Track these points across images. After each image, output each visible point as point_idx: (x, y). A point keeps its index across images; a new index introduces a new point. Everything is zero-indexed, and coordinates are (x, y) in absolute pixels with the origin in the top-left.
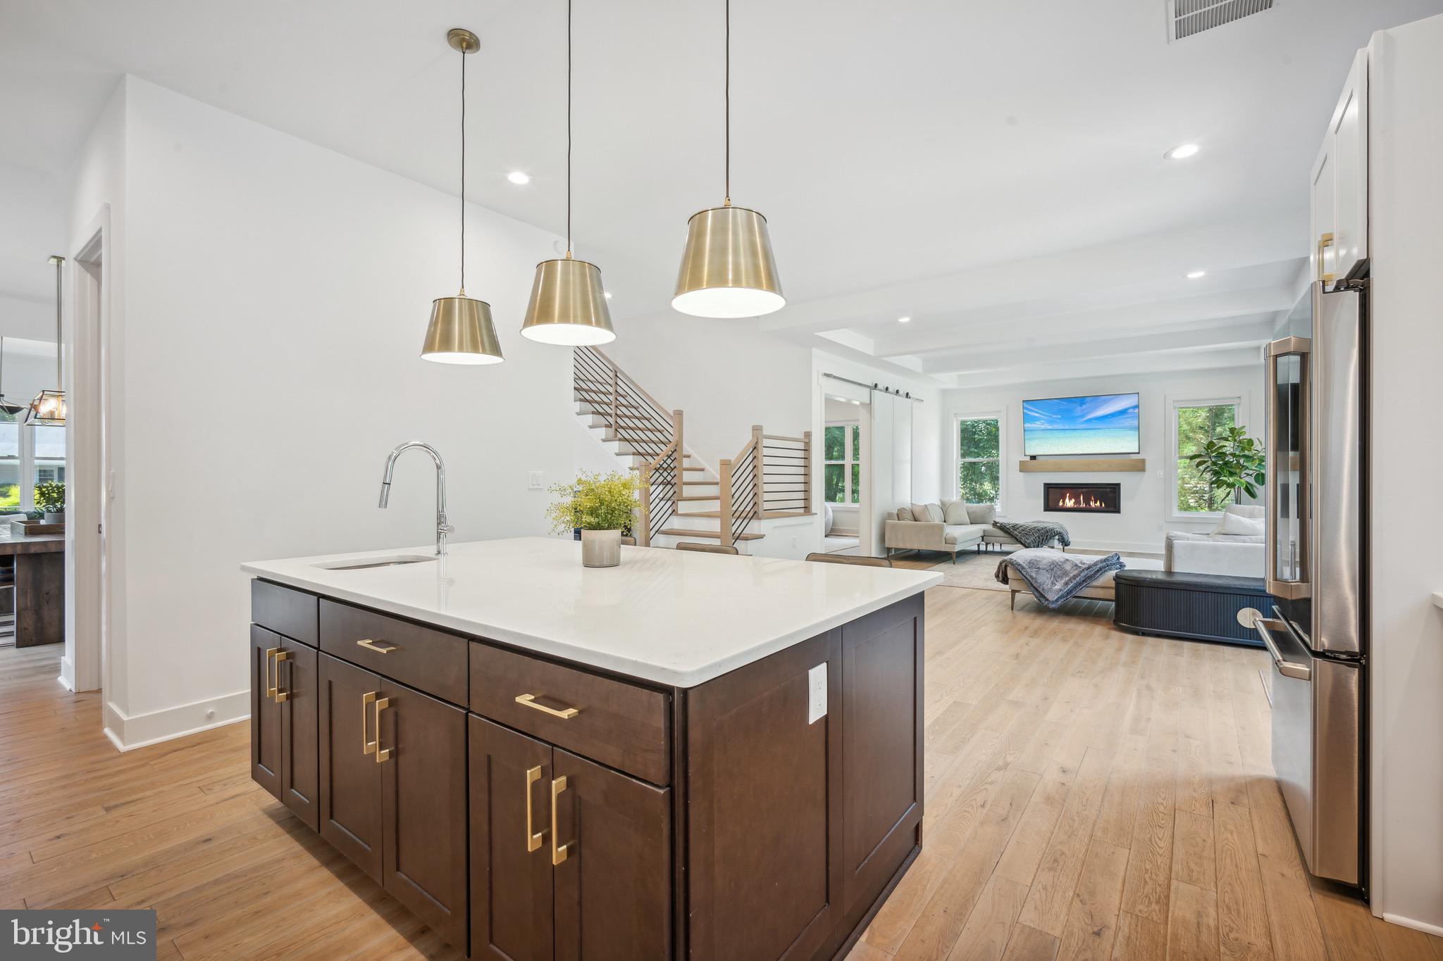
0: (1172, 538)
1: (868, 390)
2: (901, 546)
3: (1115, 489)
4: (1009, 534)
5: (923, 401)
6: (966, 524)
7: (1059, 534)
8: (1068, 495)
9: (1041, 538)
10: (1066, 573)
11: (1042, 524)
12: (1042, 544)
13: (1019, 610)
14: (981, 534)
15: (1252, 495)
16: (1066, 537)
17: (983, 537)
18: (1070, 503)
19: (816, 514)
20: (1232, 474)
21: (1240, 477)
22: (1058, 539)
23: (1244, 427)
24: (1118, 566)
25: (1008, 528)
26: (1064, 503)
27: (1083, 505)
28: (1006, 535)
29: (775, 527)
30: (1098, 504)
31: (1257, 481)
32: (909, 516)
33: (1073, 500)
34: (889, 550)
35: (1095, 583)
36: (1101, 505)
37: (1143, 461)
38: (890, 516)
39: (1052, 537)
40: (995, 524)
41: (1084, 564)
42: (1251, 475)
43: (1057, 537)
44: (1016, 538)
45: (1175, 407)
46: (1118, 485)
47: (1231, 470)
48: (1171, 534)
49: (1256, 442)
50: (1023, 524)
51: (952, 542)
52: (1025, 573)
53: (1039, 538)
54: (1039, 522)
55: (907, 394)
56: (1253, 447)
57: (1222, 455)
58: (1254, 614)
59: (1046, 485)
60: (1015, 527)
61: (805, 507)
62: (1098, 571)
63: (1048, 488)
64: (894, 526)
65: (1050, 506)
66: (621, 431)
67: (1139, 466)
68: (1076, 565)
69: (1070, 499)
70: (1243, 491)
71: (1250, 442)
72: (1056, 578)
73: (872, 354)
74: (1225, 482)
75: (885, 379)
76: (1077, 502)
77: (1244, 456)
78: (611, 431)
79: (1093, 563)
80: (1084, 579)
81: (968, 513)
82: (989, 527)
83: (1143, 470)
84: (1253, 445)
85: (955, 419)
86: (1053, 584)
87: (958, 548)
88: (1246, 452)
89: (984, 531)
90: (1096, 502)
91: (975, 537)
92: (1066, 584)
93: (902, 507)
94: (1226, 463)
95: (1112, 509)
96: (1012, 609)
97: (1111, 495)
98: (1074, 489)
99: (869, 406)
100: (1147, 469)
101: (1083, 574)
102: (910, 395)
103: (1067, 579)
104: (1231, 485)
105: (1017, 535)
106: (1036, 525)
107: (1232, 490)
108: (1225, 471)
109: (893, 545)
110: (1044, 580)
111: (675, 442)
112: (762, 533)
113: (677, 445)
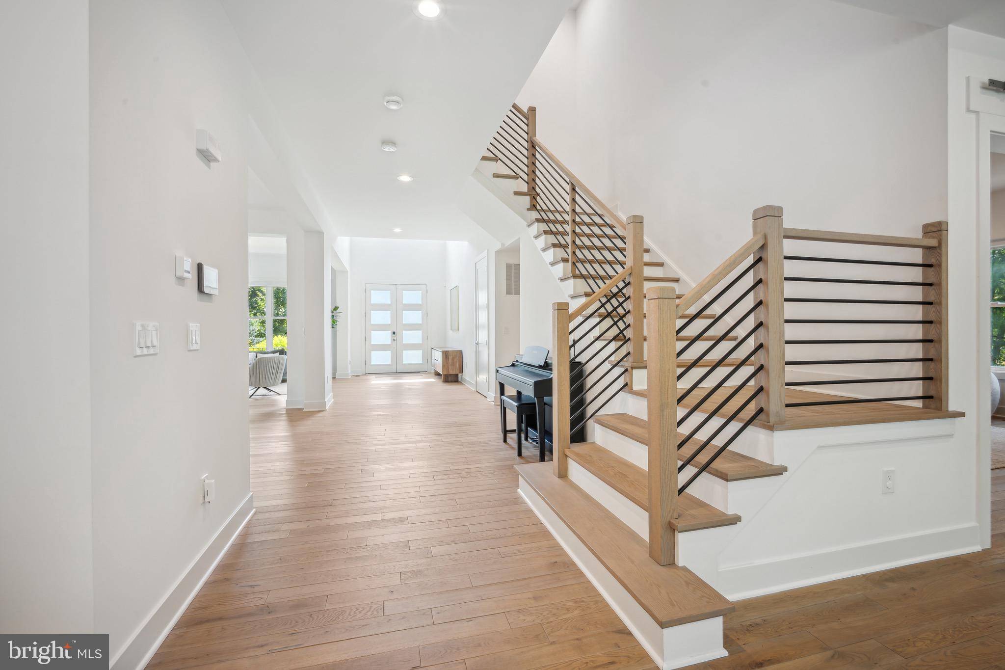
19: (960, 414)
29: (820, 447)
61: (928, 397)
66: (579, 265)
78: (569, 264)
111: (629, 269)
112: (777, 462)
113: (630, 274)
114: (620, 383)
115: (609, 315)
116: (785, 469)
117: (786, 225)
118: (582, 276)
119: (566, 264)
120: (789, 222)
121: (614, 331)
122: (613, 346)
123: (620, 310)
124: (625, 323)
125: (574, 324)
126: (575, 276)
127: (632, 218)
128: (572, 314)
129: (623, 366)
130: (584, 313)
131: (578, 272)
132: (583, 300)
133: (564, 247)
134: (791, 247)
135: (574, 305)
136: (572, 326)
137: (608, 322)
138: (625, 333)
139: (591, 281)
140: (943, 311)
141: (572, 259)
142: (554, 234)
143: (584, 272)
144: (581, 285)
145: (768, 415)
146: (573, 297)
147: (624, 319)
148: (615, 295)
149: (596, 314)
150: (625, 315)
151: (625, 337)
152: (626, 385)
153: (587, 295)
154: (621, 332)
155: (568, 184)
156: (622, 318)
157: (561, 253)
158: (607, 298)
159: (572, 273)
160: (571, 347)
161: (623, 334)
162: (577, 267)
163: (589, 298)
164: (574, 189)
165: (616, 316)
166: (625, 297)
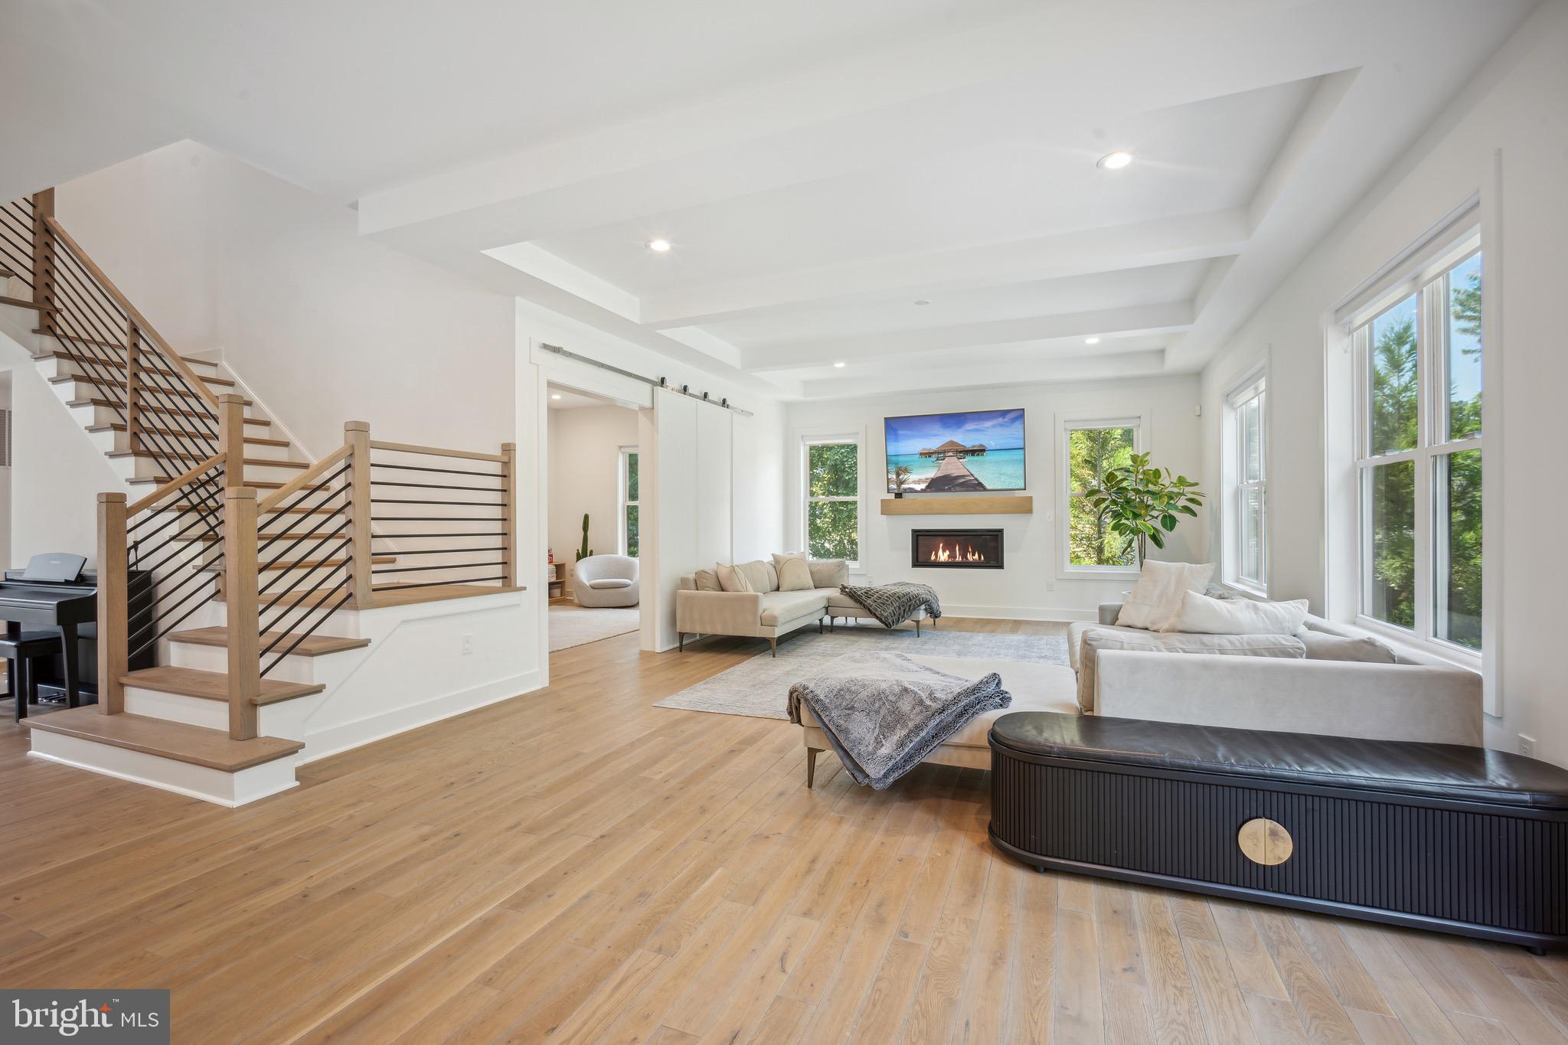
0: (1094, 643)
1: (648, 386)
2: (698, 629)
3: (997, 536)
4: (861, 603)
5: (752, 414)
6: (808, 589)
7: (926, 602)
8: (941, 545)
9: (902, 609)
10: (899, 718)
11: (904, 587)
12: (903, 617)
13: (823, 787)
14: (824, 603)
15: (1158, 542)
16: (935, 606)
17: (827, 608)
18: (943, 556)
19: (524, 588)
20: (1136, 516)
21: (1144, 520)
22: (926, 609)
23: (1148, 454)
24: (997, 699)
25: (859, 596)
26: (936, 557)
27: (959, 559)
28: (858, 605)
29: (405, 622)
30: (977, 556)
31: (1164, 525)
32: (712, 582)
33: (948, 553)
34: (682, 635)
35: (957, 739)
36: (980, 557)
37: (1030, 499)
38: (684, 583)
39: (916, 607)
40: (843, 589)
41: (934, 699)
42: (1156, 518)
43: (923, 607)
44: (869, 610)
45: (1066, 430)
46: (1001, 531)
47: (1135, 510)
48: (1091, 635)
49: (1164, 473)
50: (879, 588)
51: (772, 622)
52: (826, 720)
53: (900, 608)
54: (902, 584)
55: (724, 401)
56: (1160, 480)
57: (1122, 491)
58: (1273, 834)
59: (914, 531)
60: (868, 593)
61: (504, 578)
62: (961, 715)
63: (917, 536)
64: (688, 598)
65: (920, 560)
66: (144, 436)
67: (1025, 507)
68: (921, 702)
69: (944, 551)
70: (1147, 537)
71: (1157, 473)
72: (886, 728)
73: (637, 321)
74: (1127, 527)
75: (678, 372)
76: (952, 556)
77: (1148, 492)
78: (126, 436)
79: (950, 697)
80: (934, 732)
81: (812, 573)
82: (834, 593)
83: (1030, 511)
84: (1160, 477)
85: (802, 444)
86: (879, 744)
87: (778, 632)
88: (1151, 487)
89: (829, 599)
90: (974, 555)
91: (818, 608)
92: (901, 744)
93: (700, 569)
94: (1128, 501)
95: (993, 563)
96: (810, 786)
97: (992, 544)
98: (950, 537)
99: (650, 411)
100: (1034, 512)
101: (932, 723)
102: (728, 402)
103: (904, 732)
104: (1135, 531)
105: (871, 606)
106: (896, 589)
107: (1136, 537)
108: (1128, 513)
109: (687, 629)
110: (862, 730)
111: (222, 456)
112: (363, 637)
113: (225, 461)
114: (211, 589)
115: (194, 508)
116: (369, 641)
117: (372, 438)
118: (150, 454)
119: (119, 433)
120: (374, 436)
121: (202, 528)
122: (199, 546)
123: (211, 503)
124: (217, 518)
125: (135, 521)
126: (137, 453)
127: (226, 397)
128: (132, 508)
129: (213, 571)
130: (155, 505)
131: (142, 448)
132: (152, 489)
133: (117, 406)
134: (376, 456)
135: (136, 495)
136: (131, 522)
137: (192, 517)
138: (217, 529)
139: (165, 462)
140: (512, 511)
141: (131, 426)
142: (97, 382)
143: (153, 448)
144: (150, 467)
145: (355, 598)
146: (133, 482)
147: (216, 513)
148: (203, 484)
149: (174, 507)
150: (217, 509)
151: (217, 535)
152: (218, 592)
153: (158, 481)
154: (212, 529)
155: (125, 319)
156: (212, 512)
157: (108, 415)
158: (191, 487)
159: (131, 448)
160: (129, 550)
161: (215, 532)
162: (141, 439)
163: (163, 486)
164: (135, 330)
165: (204, 510)
166: (217, 487)
